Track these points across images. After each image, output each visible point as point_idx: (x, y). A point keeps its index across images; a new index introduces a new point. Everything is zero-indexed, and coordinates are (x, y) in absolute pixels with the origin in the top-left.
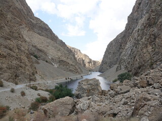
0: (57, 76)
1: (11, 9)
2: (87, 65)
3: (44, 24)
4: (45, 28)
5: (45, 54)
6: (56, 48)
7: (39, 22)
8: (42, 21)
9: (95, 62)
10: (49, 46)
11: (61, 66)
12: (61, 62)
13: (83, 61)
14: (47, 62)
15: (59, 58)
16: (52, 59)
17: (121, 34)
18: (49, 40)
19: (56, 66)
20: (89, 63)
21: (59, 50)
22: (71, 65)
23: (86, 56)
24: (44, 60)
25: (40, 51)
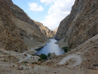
0: (34, 45)
1: (3, 5)
2: (47, 34)
3: (20, 9)
4: (22, 13)
5: (26, 32)
6: (30, 27)
7: (17, 8)
8: (18, 7)
9: (52, 32)
10: (27, 27)
11: (35, 39)
12: (34, 36)
13: (45, 31)
14: (27, 37)
15: (33, 34)
16: (30, 35)
17: (68, 16)
18: (26, 23)
19: (32, 39)
20: (49, 32)
21: (32, 29)
22: (40, 38)
23: (46, 27)
24: (25, 36)
25: (23, 31)
